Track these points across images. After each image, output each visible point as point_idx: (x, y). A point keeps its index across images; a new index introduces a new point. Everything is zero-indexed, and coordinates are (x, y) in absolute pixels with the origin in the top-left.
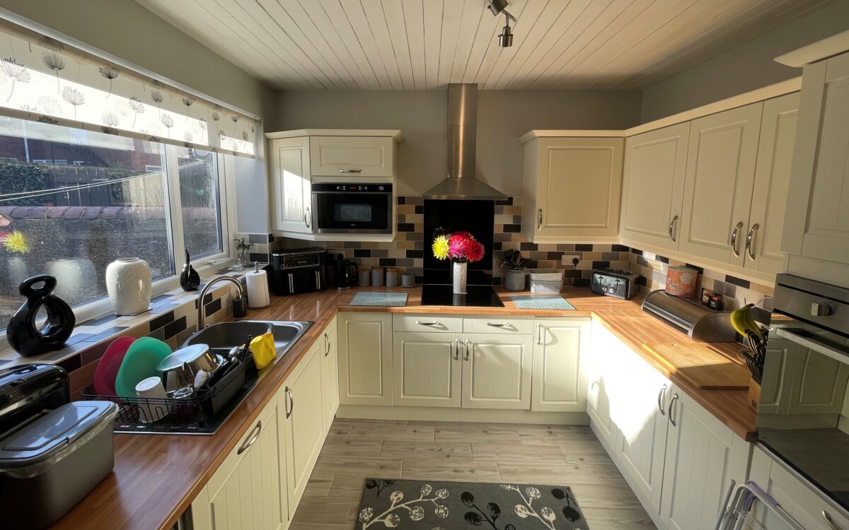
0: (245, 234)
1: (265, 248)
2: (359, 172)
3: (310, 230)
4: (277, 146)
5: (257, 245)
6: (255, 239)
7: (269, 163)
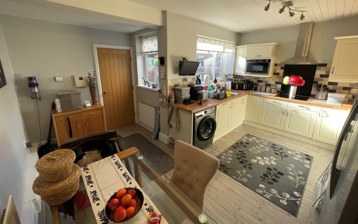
0: (227, 74)
1: (232, 77)
2: (261, 56)
3: (244, 73)
4: (238, 50)
5: (230, 76)
6: (229, 75)
7: (236, 55)
